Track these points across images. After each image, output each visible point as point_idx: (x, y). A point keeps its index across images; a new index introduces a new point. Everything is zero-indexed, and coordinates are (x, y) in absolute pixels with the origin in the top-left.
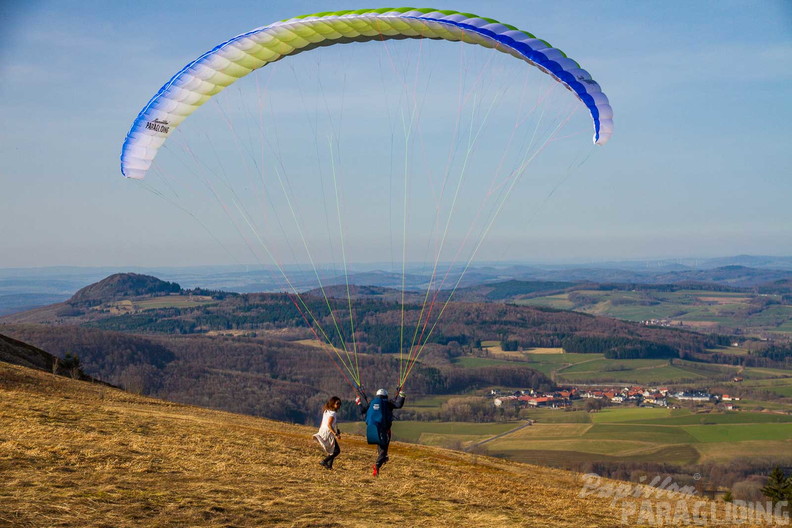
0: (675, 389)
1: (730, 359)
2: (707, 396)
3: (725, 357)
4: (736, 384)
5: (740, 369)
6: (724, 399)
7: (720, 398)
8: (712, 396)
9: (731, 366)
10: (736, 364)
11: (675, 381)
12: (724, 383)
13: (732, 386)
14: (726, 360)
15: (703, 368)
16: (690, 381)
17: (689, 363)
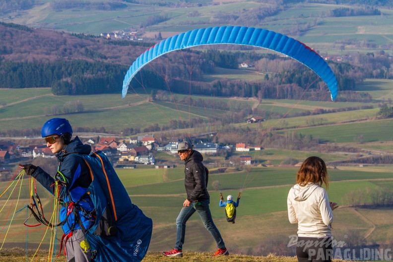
0: (164, 138)
1: (240, 87)
2: (213, 146)
3: (233, 86)
4: (255, 126)
5: (254, 102)
6: (239, 149)
7: (233, 149)
8: (222, 145)
9: (241, 99)
10: (248, 95)
11: (161, 126)
12: (237, 125)
13: (249, 130)
14: (235, 90)
15: (201, 104)
16: (184, 125)
17: (181, 97)
